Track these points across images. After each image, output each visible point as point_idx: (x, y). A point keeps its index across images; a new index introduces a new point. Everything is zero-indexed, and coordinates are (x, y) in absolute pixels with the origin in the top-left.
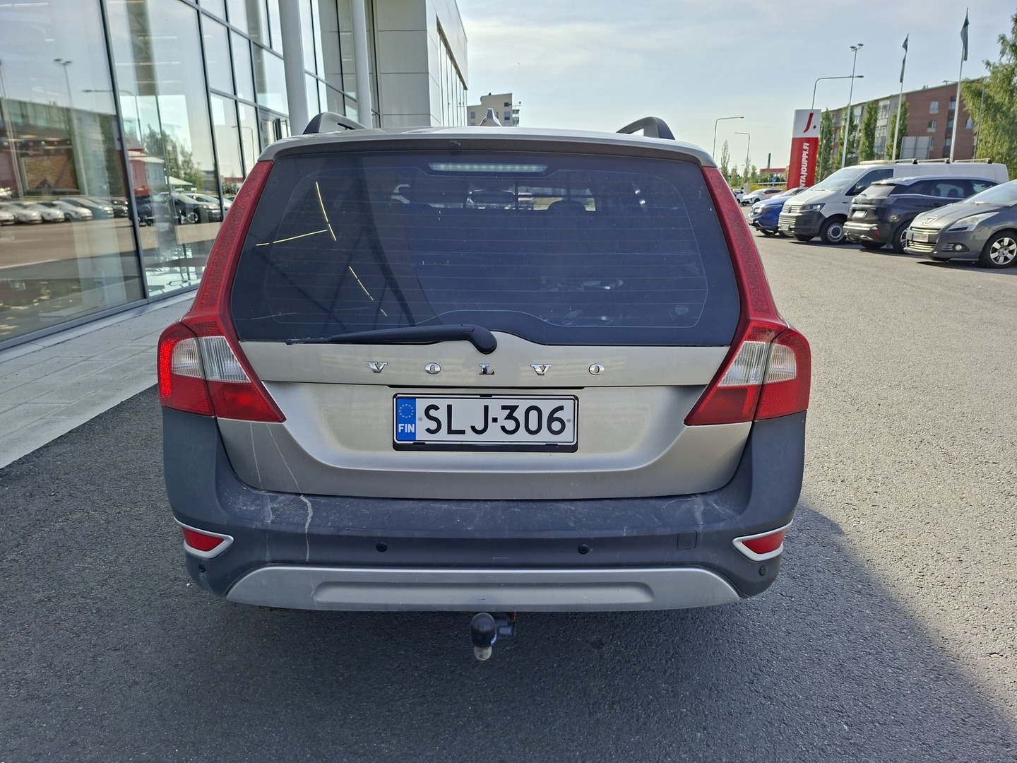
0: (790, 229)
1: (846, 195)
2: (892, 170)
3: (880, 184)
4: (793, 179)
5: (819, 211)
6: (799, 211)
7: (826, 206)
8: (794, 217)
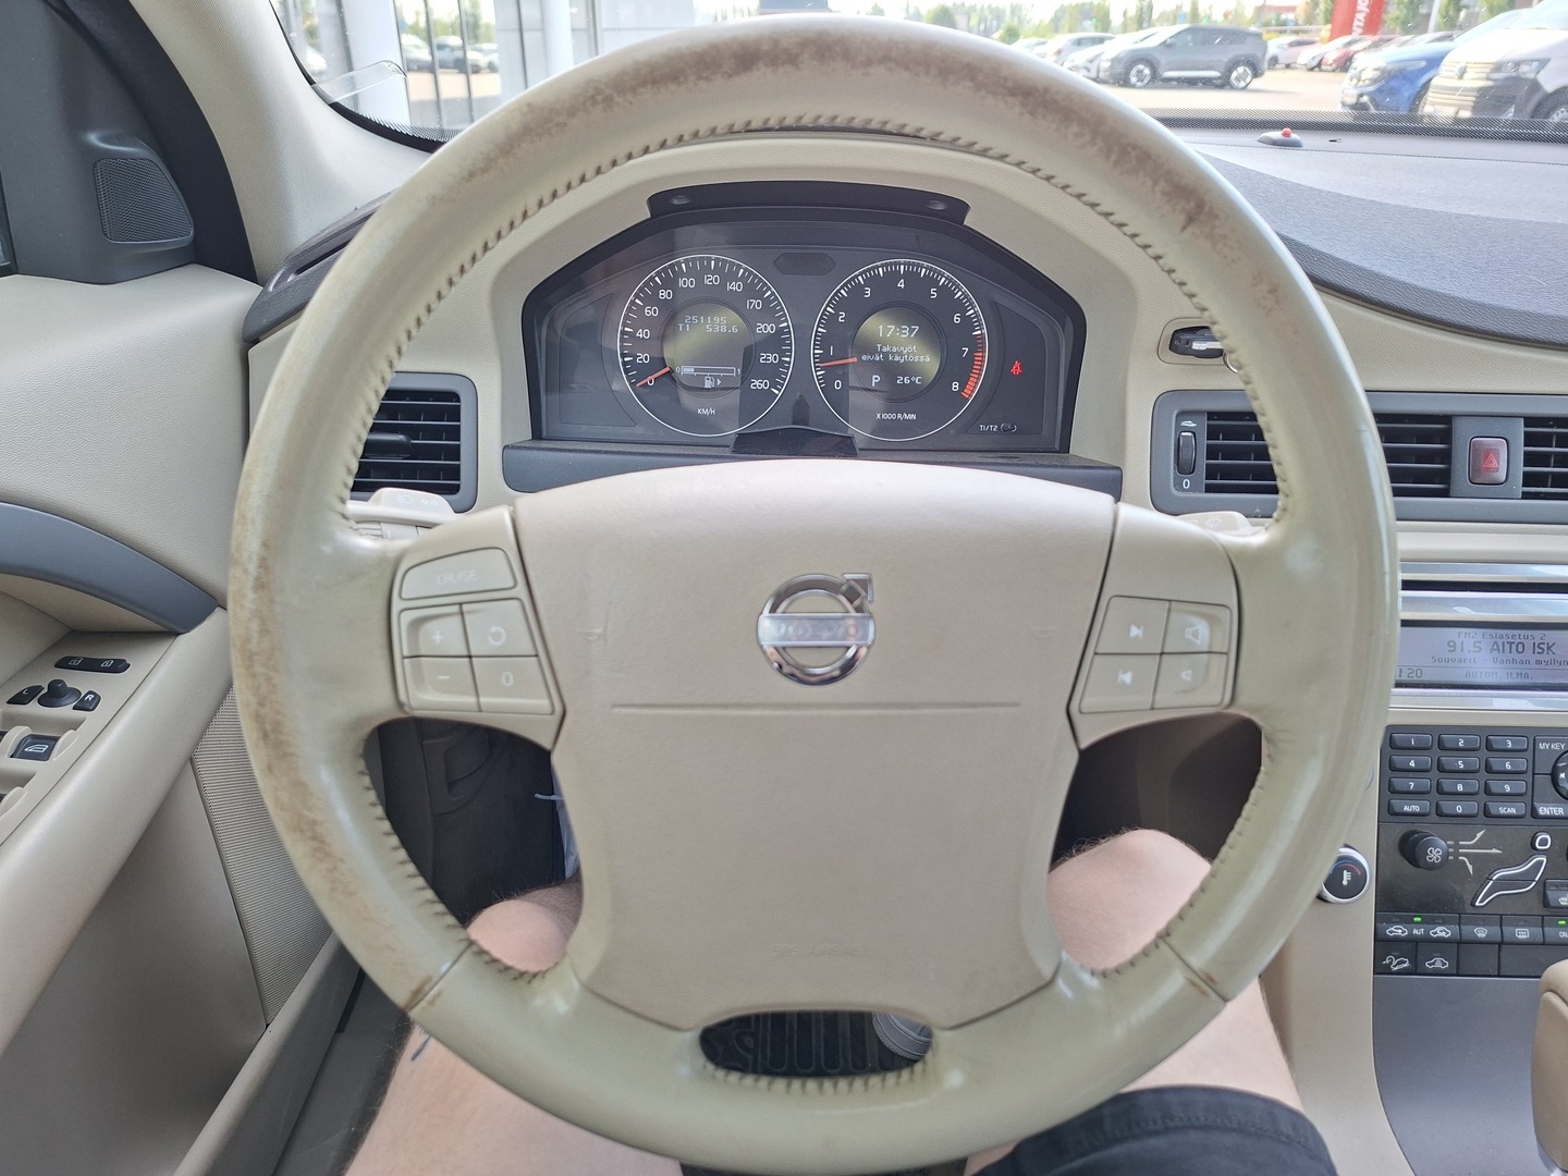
4: (1340, 17)
5: (1531, 76)
6: (1484, 75)
7: (1550, 65)
8: (1472, 90)
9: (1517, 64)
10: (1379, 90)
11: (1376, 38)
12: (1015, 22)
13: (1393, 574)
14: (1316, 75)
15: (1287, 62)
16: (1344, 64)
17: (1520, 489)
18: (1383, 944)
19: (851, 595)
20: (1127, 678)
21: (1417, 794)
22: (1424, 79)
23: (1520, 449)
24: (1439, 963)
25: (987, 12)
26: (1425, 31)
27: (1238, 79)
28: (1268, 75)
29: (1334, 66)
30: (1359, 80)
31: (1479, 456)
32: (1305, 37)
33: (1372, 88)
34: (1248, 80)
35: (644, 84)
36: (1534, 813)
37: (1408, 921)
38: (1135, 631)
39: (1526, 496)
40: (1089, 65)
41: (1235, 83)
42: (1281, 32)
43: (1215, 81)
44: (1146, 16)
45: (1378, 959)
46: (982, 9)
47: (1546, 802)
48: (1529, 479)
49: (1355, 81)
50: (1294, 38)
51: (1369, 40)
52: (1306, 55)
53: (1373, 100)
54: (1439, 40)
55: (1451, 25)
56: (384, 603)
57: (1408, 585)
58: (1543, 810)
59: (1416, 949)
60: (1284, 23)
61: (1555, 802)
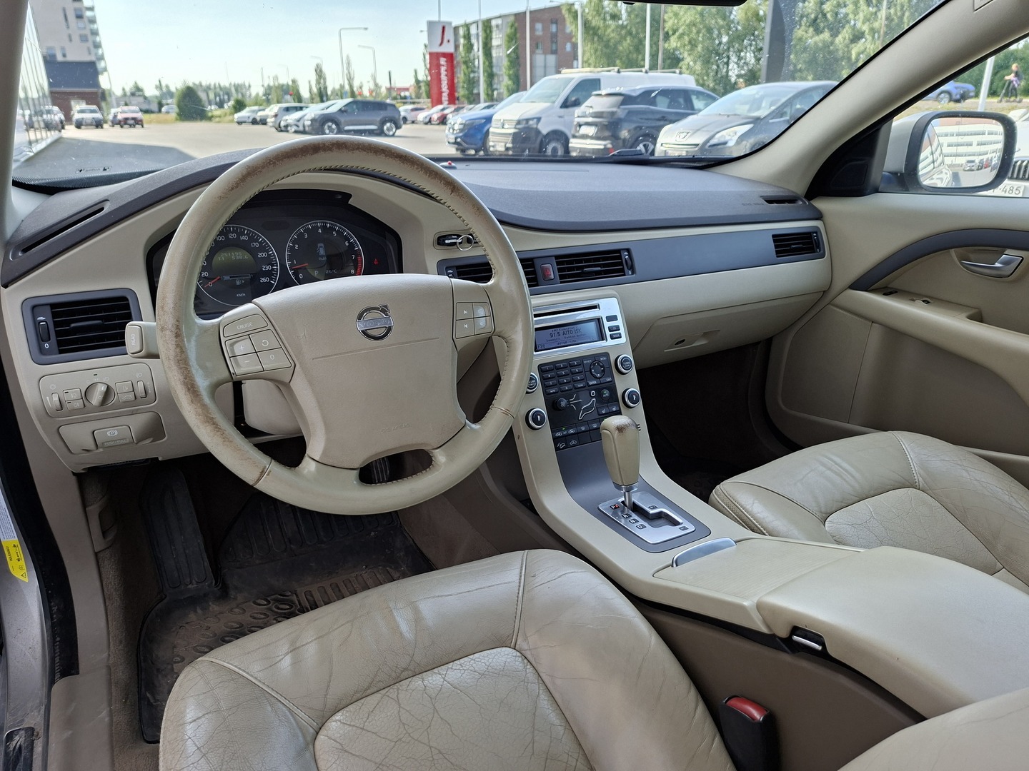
0: (507, 149)
1: (561, 107)
2: (599, 80)
3: (600, 95)
4: (435, 96)
5: (535, 126)
6: (514, 126)
7: (542, 120)
8: (510, 134)
9: (527, 120)
10: (465, 135)
11: (456, 106)
12: (240, 97)
13: (533, 326)
14: (429, 127)
15: (413, 119)
16: (443, 120)
17: (559, 281)
18: (556, 440)
19: (384, 311)
20: (466, 326)
21: (553, 386)
22: (486, 129)
23: (556, 267)
24: (574, 442)
25: (218, 90)
26: (479, 103)
27: (388, 130)
28: (404, 127)
29: (438, 122)
30: (454, 130)
31: (545, 271)
32: (419, 106)
33: (461, 134)
34: (394, 130)
35: (285, 158)
36: (588, 383)
37: (561, 430)
38: (465, 312)
39: (561, 283)
40: (298, 124)
41: (386, 132)
42: (405, 103)
43: (375, 132)
44: (324, 93)
45: (555, 445)
46: (215, 88)
47: (591, 380)
48: (561, 277)
49: (451, 130)
50: (411, 107)
51: (452, 108)
52: (421, 116)
53: (462, 140)
54: (488, 107)
55: (493, 99)
56: (218, 340)
57: (536, 316)
58: (591, 383)
59: (565, 439)
60: (405, 98)
61: (593, 380)
